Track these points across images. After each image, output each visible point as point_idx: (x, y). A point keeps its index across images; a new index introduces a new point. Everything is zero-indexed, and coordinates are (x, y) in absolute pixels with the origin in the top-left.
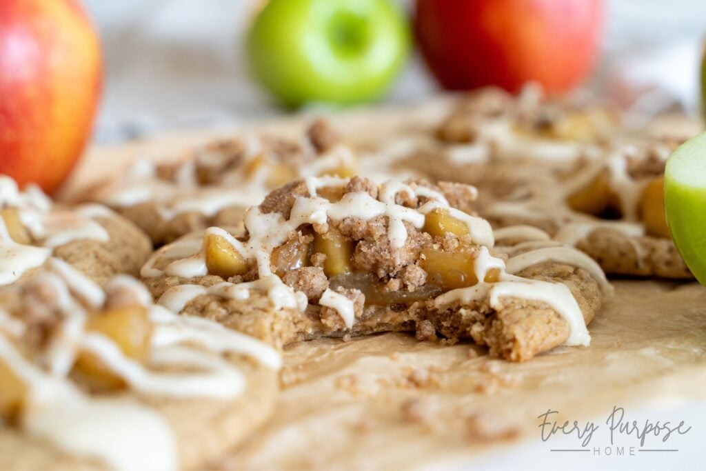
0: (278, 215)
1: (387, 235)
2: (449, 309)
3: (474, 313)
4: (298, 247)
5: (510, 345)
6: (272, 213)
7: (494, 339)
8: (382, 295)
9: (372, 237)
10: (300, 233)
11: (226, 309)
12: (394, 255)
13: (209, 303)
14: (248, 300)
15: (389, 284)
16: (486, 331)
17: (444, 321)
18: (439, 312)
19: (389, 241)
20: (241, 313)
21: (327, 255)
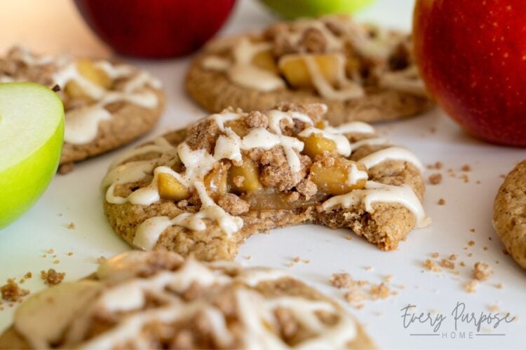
0: (204, 151)
1: (287, 163)
2: (333, 210)
3: (353, 215)
4: (222, 174)
5: (384, 240)
6: (199, 150)
7: (370, 234)
8: (288, 204)
9: (277, 163)
10: (222, 163)
11: (192, 239)
12: (294, 177)
13: (178, 233)
14: (206, 230)
15: (292, 196)
16: (364, 227)
17: (331, 219)
18: (326, 213)
19: (290, 167)
20: (205, 244)
21: (245, 177)
